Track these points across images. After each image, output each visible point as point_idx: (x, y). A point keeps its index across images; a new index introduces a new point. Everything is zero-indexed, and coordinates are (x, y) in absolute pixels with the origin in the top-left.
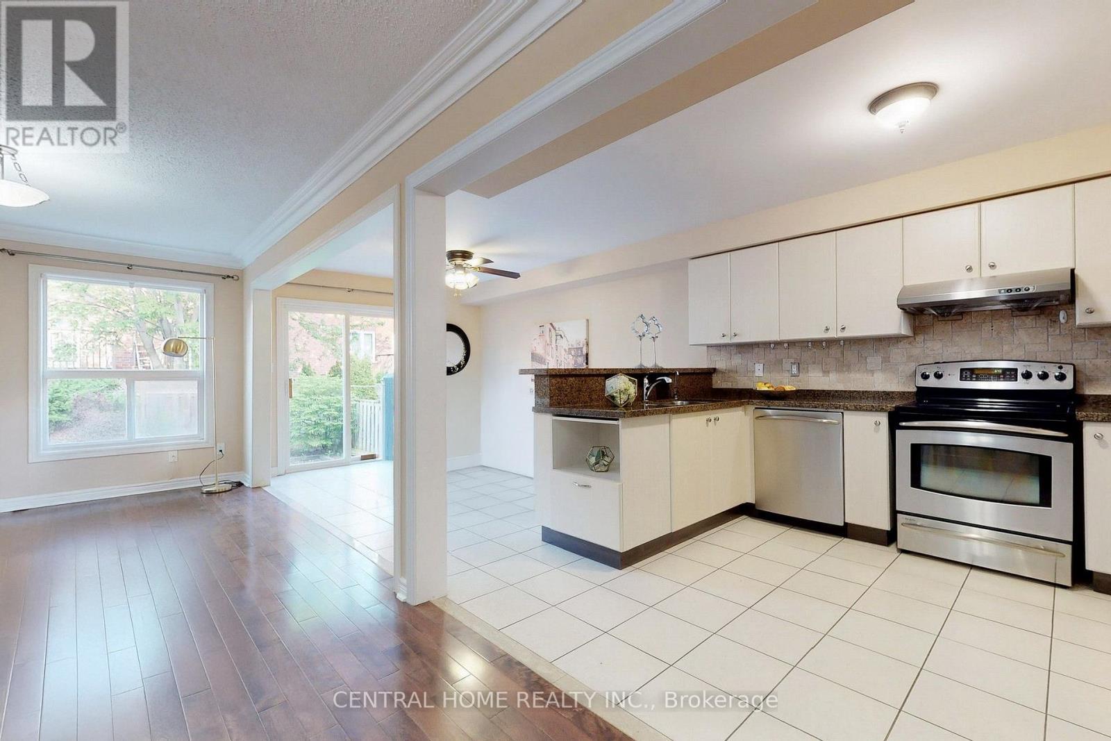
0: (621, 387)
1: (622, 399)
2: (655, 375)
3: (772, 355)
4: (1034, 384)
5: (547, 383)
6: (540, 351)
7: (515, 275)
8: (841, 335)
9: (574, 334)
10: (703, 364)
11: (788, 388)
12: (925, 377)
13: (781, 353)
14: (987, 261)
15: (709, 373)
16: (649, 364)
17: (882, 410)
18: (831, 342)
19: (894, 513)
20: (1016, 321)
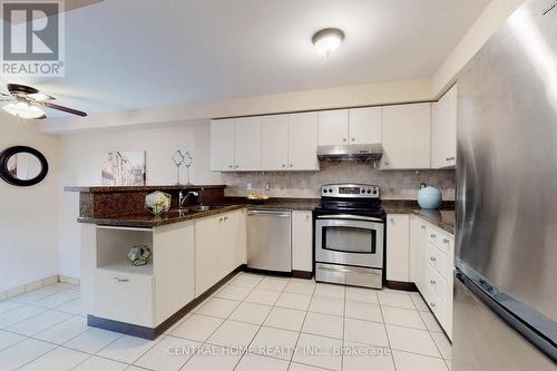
0: (158, 201)
1: (157, 210)
2: (187, 190)
3: (256, 178)
4: (366, 195)
5: (92, 199)
6: (109, 170)
7: (83, 114)
8: (290, 169)
9: (135, 160)
10: (218, 182)
11: (265, 197)
12: (325, 191)
13: (261, 178)
14: (351, 137)
15: (222, 188)
16: (184, 183)
17: (308, 209)
18: (285, 173)
19: (314, 262)
20: (359, 166)
